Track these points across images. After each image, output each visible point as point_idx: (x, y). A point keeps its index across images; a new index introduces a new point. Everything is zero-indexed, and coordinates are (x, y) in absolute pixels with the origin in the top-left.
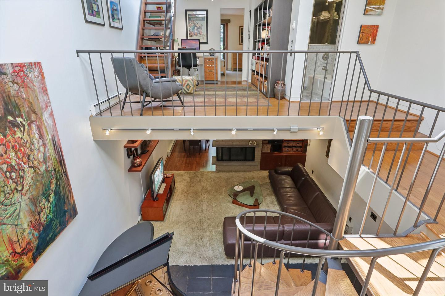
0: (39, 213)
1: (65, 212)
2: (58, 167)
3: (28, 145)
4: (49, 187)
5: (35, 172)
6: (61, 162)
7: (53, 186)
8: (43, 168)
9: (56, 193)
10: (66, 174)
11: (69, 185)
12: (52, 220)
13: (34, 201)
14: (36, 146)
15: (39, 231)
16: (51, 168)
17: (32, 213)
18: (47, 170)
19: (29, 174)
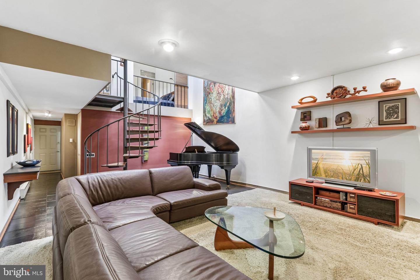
0: (222, 110)
1: (230, 117)
2: (232, 99)
3: (224, 88)
4: (227, 104)
5: (224, 97)
6: (233, 97)
7: (228, 104)
8: (226, 97)
9: (228, 107)
10: (234, 103)
11: (234, 108)
12: (224, 116)
13: (221, 105)
14: (226, 89)
15: (220, 116)
16: (229, 98)
17: (220, 109)
18: (227, 98)
19: (222, 97)
